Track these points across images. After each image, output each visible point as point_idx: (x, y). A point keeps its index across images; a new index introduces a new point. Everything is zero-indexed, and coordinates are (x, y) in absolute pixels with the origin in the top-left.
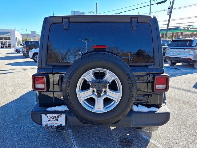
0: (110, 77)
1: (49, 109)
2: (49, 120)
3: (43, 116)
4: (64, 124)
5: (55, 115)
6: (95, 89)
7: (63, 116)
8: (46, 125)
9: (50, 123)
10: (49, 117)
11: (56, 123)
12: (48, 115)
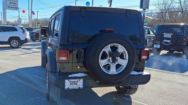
0: (121, 49)
1: (70, 76)
2: (70, 85)
3: (66, 81)
4: (81, 87)
5: (76, 80)
6: (111, 58)
7: (82, 80)
8: (68, 88)
9: (71, 87)
10: (71, 82)
11: (75, 87)
12: (70, 80)
